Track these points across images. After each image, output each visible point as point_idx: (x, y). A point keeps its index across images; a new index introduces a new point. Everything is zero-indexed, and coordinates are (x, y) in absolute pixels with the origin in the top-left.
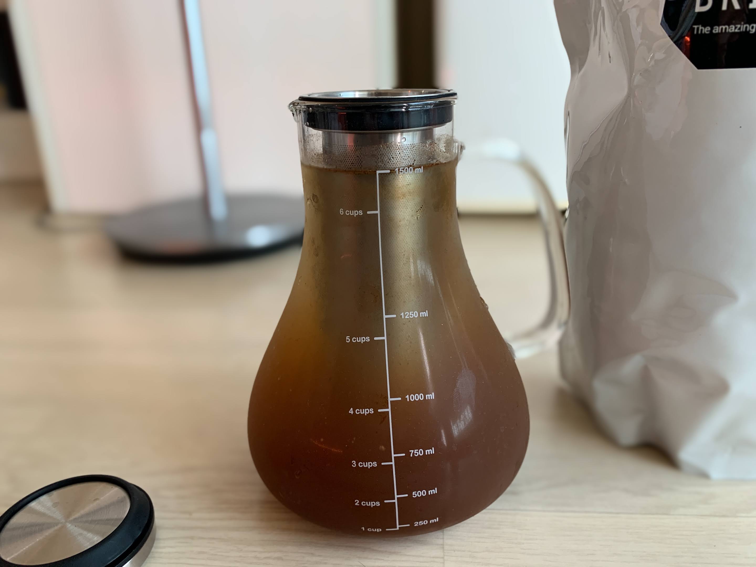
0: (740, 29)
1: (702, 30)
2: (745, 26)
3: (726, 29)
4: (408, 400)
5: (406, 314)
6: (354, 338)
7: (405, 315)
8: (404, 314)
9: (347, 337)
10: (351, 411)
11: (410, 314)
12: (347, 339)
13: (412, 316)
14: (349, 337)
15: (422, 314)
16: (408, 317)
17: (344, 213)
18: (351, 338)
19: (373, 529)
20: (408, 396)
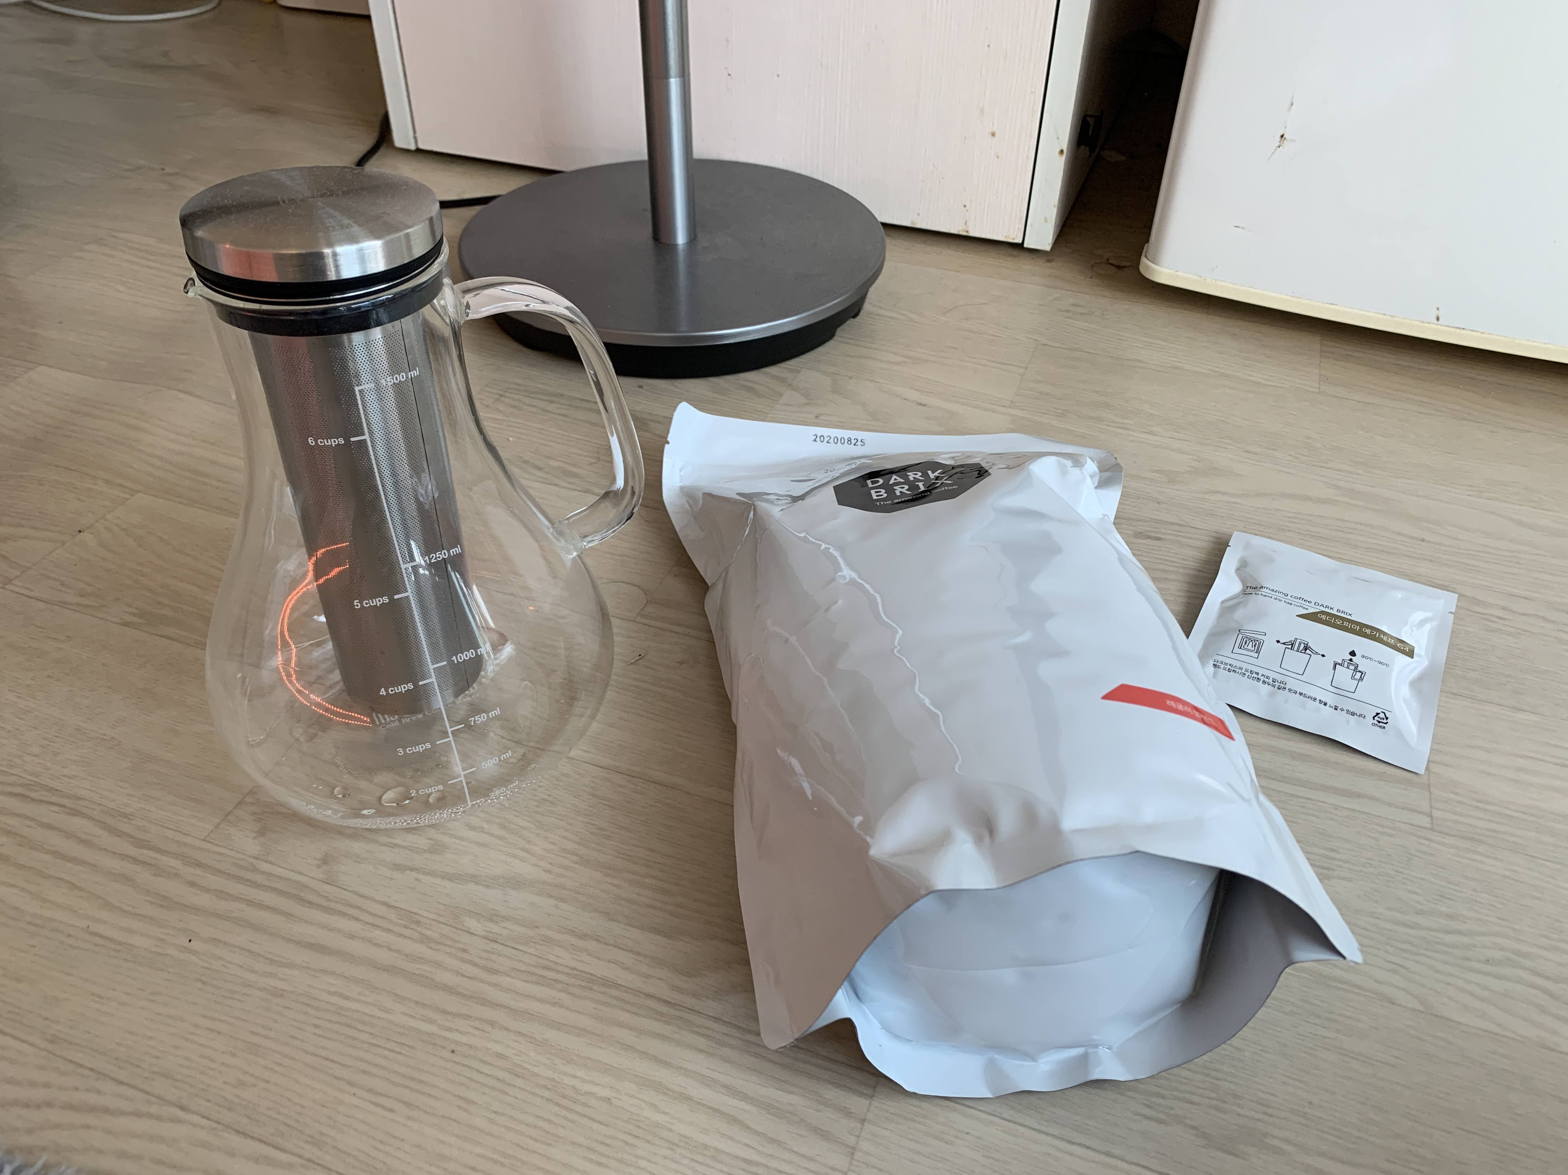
4: (456, 662)
6: (366, 601)
8: (429, 557)
9: (355, 601)
10: (383, 692)
11: (438, 556)
12: (355, 604)
14: (358, 601)
15: (453, 552)
17: (316, 442)
18: (361, 602)
20: (454, 657)
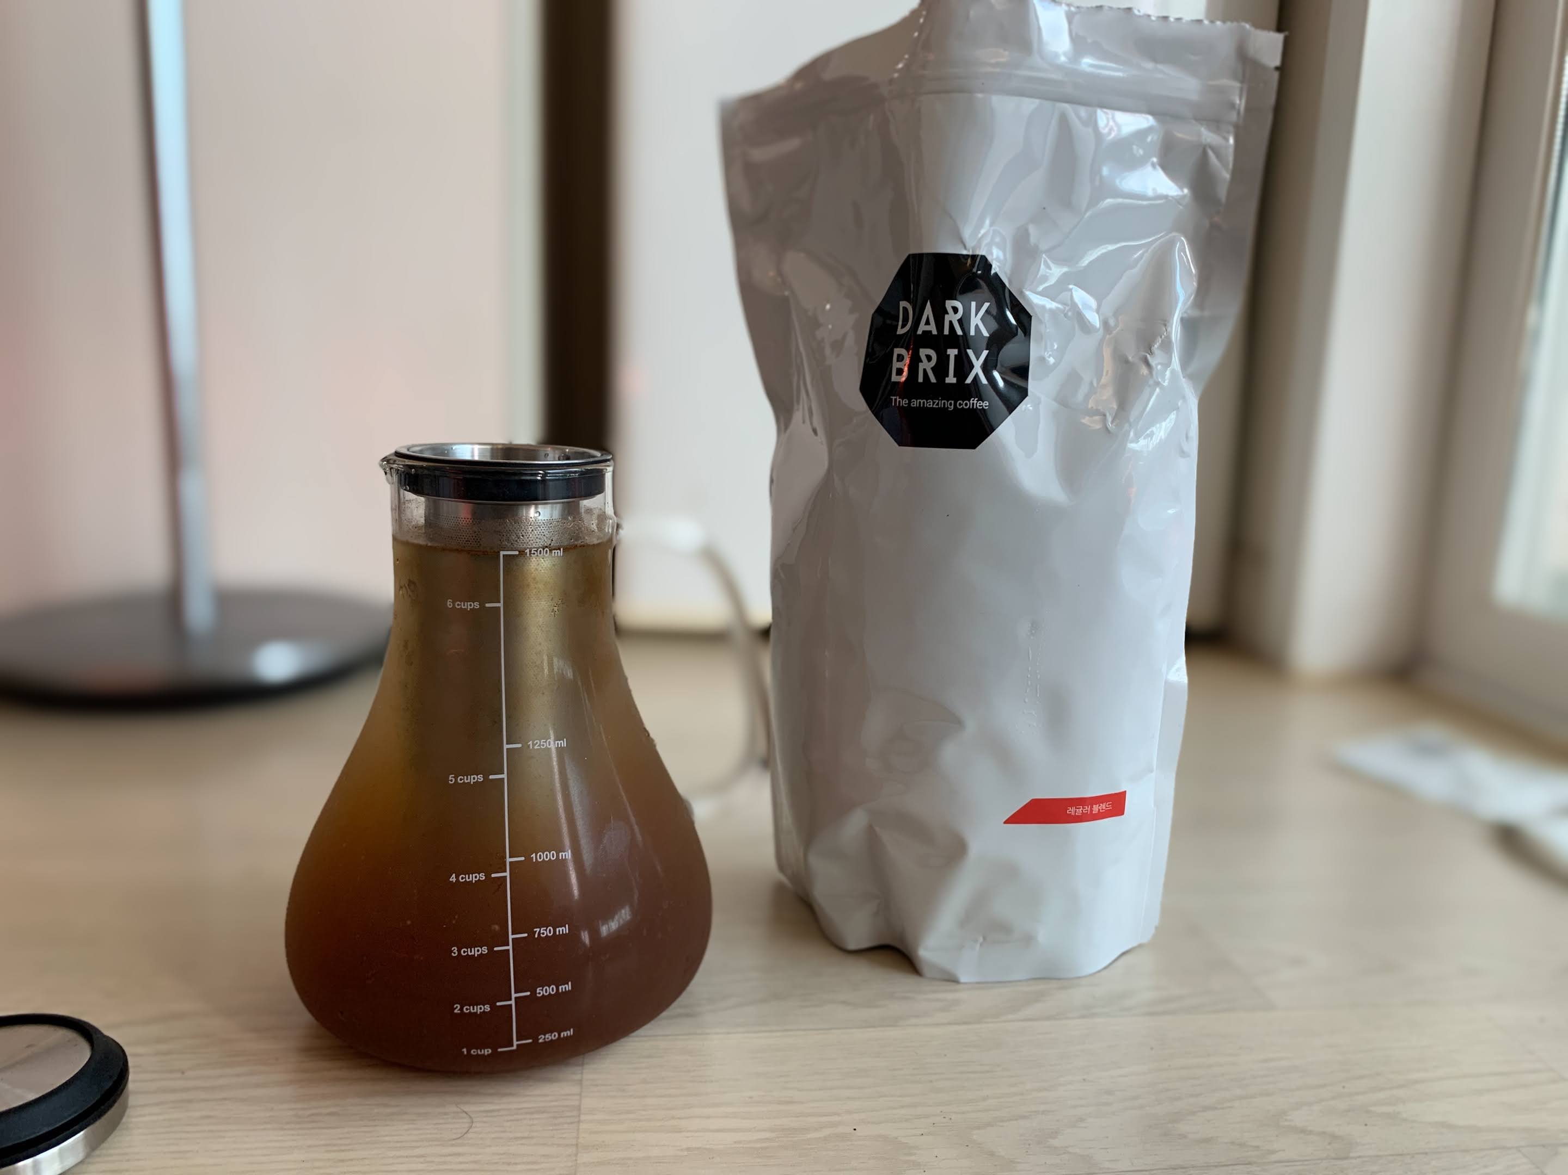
0: (938, 404)
1: (899, 401)
2: (943, 402)
3: (924, 402)
4: (534, 861)
5: (535, 742)
6: (460, 777)
7: (534, 745)
8: (533, 743)
9: (451, 776)
10: (453, 879)
11: (542, 743)
12: (450, 779)
13: (543, 745)
14: (453, 776)
15: (559, 743)
16: (539, 747)
17: (454, 605)
18: (456, 778)
19: (479, 1051)
20: (534, 854)
